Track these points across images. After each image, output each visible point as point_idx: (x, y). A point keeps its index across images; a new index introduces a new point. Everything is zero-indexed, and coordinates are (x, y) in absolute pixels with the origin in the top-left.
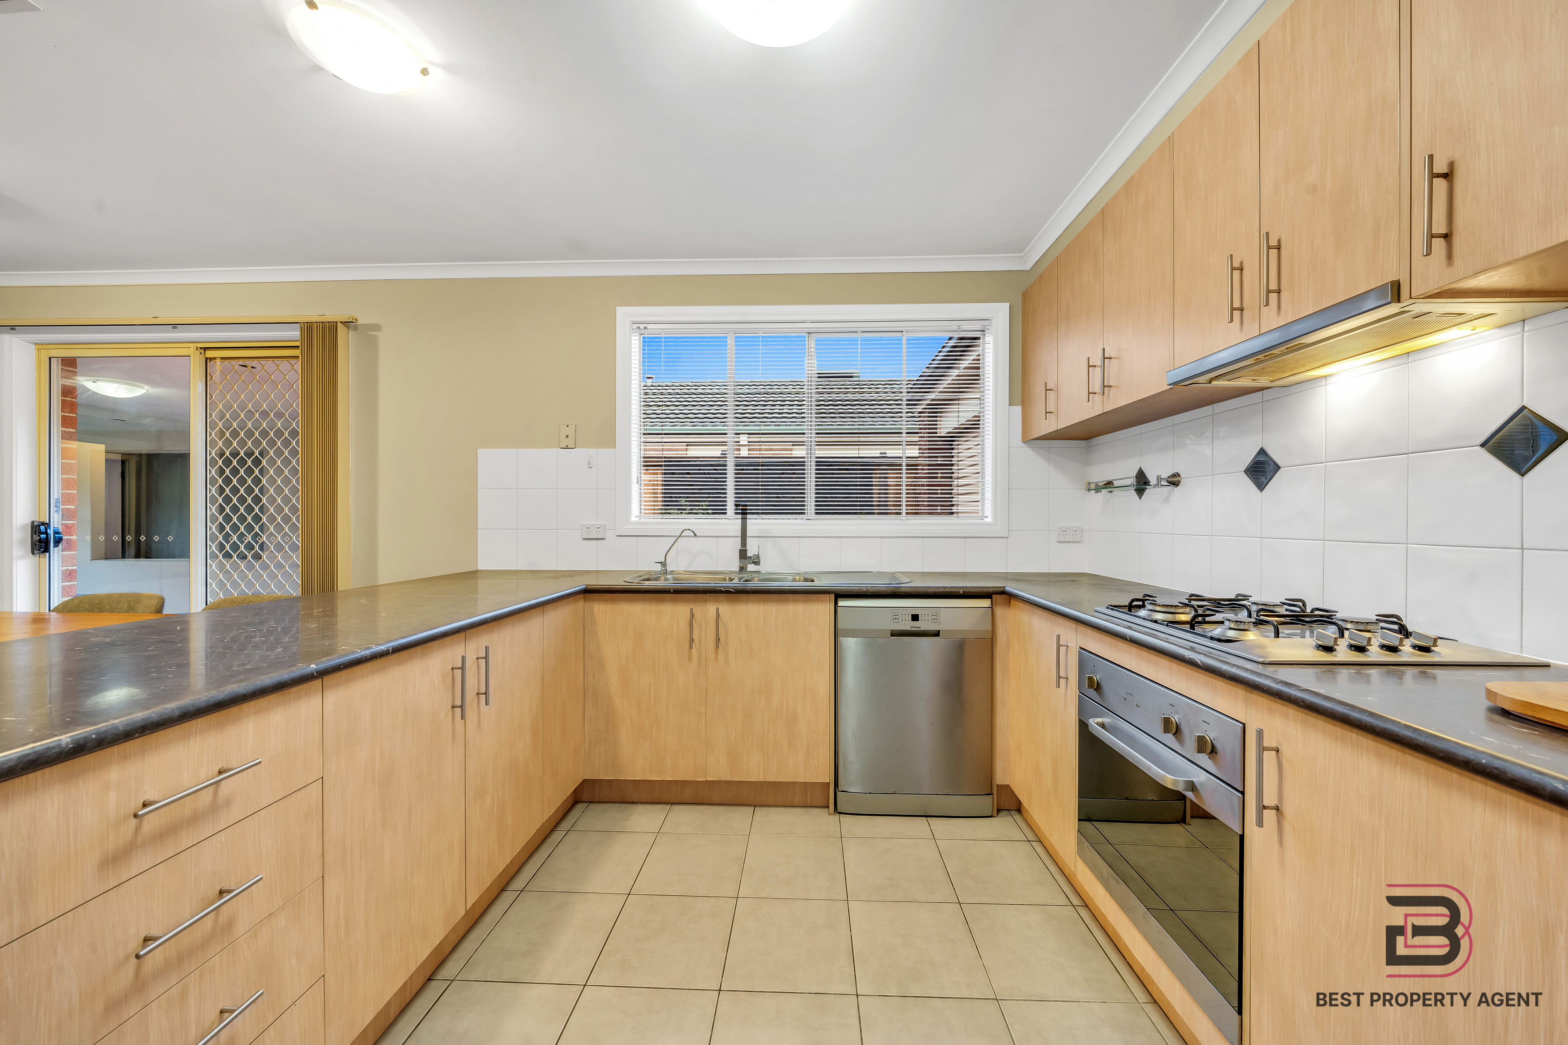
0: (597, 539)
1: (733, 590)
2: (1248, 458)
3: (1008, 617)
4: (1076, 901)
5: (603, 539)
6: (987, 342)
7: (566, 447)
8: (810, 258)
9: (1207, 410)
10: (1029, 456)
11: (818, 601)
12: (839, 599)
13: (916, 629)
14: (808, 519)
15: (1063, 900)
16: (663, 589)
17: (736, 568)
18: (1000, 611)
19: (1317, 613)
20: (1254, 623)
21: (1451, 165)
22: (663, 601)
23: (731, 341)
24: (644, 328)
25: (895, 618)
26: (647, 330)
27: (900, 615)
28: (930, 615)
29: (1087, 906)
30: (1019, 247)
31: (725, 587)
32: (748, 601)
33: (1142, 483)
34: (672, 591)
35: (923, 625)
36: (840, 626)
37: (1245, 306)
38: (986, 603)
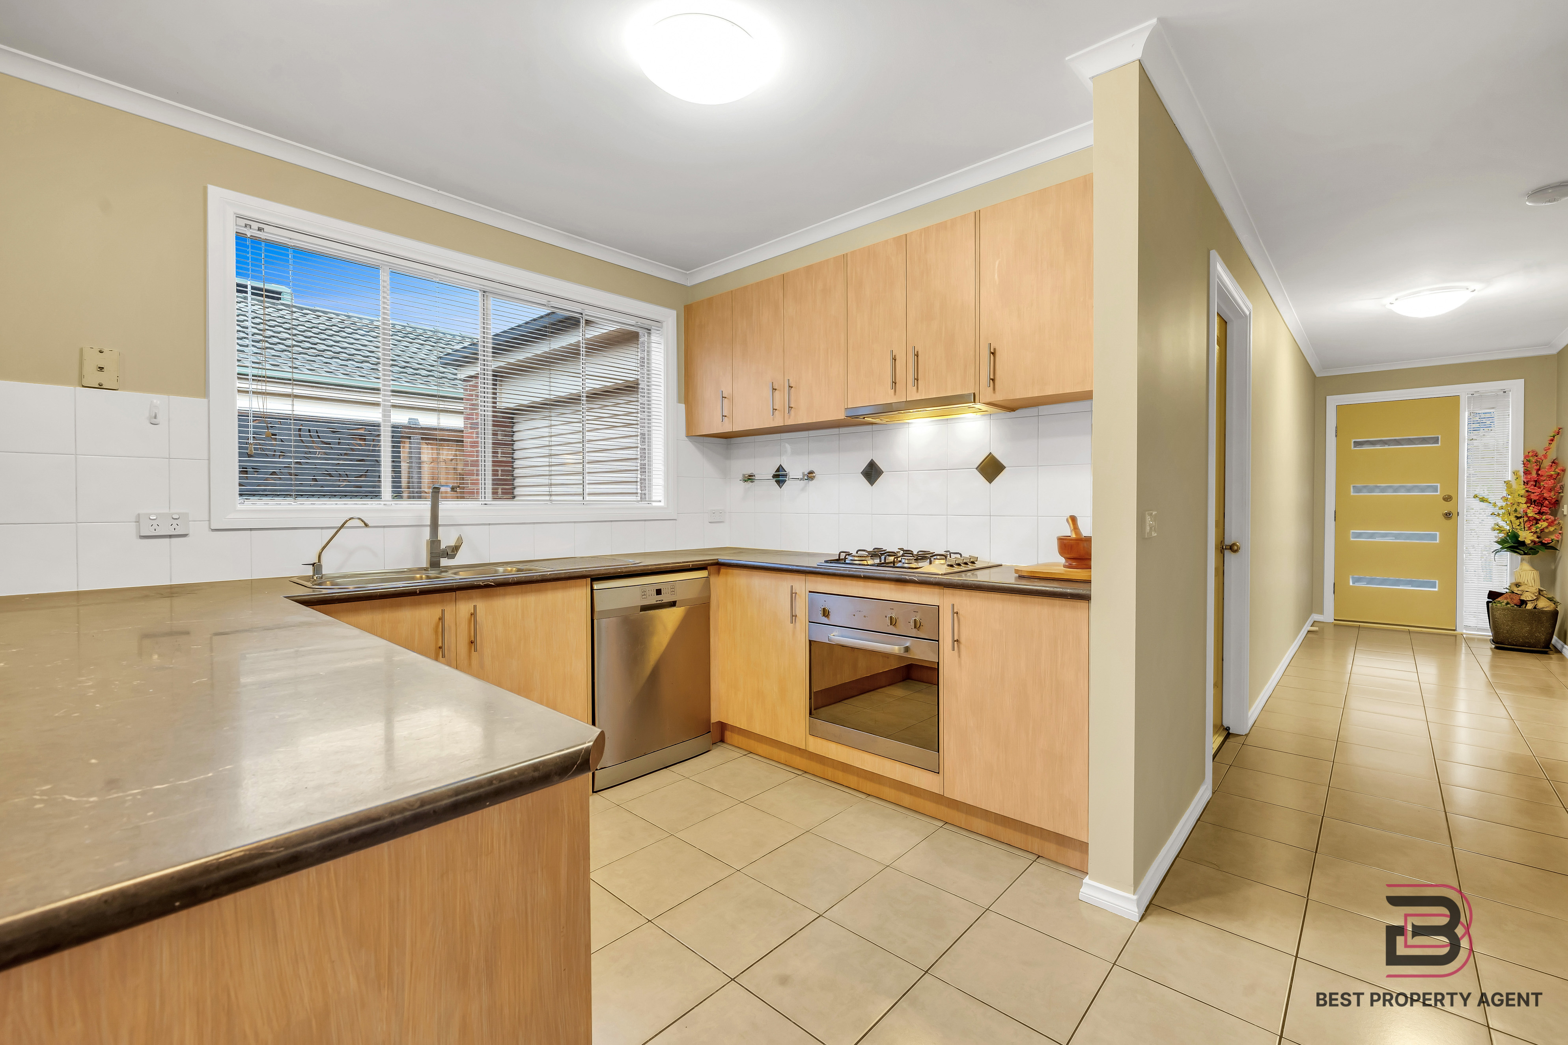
0: (170, 536)
1: (493, 584)
2: (864, 465)
3: (720, 583)
4: (800, 773)
5: (185, 536)
6: (653, 341)
7: (98, 386)
8: (504, 213)
9: (836, 431)
10: (690, 448)
11: (576, 586)
12: (595, 582)
13: (660, 602)
14: (485, 504)
15: (793, 775)
16: (406, 591)
17: (424, 562)
18: (714, 580)
19: (920, 553)
20: (915, 560)
21: (995, 349)
22: (399, 606)
23: (384, 277)
24: (246, 226)
25: (644, 594)
26: (251, 230)
27: (647, 591)
28: (669, 589)
29: (806, 772)
30: (687, 266)
31: (483, 581)
32: (505, 595)
33: (780, 477)
34: (418, 592)
35: (665, 598)
36: (597, 608)
37: (897, 381)
38: (703, 574)
